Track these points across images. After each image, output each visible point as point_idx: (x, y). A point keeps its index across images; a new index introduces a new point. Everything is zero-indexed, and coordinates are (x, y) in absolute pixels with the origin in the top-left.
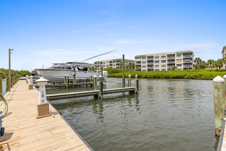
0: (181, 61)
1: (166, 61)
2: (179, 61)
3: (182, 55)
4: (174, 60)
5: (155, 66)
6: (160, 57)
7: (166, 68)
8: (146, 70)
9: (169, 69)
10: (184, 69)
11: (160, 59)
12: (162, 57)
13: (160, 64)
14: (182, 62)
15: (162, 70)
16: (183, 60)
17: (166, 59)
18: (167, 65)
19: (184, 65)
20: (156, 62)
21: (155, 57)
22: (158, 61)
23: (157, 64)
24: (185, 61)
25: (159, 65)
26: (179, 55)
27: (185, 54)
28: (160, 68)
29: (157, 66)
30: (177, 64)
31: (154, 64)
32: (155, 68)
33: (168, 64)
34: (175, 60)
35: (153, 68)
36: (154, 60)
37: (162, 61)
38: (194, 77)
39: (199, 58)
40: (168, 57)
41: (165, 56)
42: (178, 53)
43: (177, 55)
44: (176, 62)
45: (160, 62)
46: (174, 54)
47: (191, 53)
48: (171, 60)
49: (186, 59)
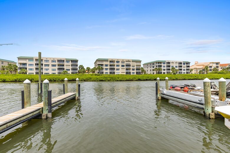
0: (69, 66)
1: (56, 65)
2: (68, 66)
3: (70, 62)
4: (63, 65)
5: (45, 69)
6: (50, 61)
7: (57, 72)
8: (33, 73)
9: (59, 73)
10: (72, 73)
11: (50, 63)
12: (52, 61)
13: (50, 67)
14: (70, 68)
15: (52, 73)
16: (71, 65)
17: (57, 63)
18: (57, 70)
19: (72, 70)
20: (46, 65)
21: (45, 61)
22: (48, 65)
23: (47, 67)
24: (73, 67)
25: (49, 69)
26: (68, 61)
27: (72, 61)
28: (50, 72)
29: (47, 69)
30: (66, 69)
31: (44, 67)
32: (44, 71)
33: (58, 68)
34: (65, 65)
35: (42, 71)
36: (44, 63)
37: (52, 65)
38: (86, 79)
39: (82, 66)
40: (58, 62)
41: (56, 61)
42: (67, 59)
43: (66, 61)
44: (65, 67)
45: (50, 66)
46: (64, 60)
47: (77, 61)
48: (61, 65)
49: (73, 65)
